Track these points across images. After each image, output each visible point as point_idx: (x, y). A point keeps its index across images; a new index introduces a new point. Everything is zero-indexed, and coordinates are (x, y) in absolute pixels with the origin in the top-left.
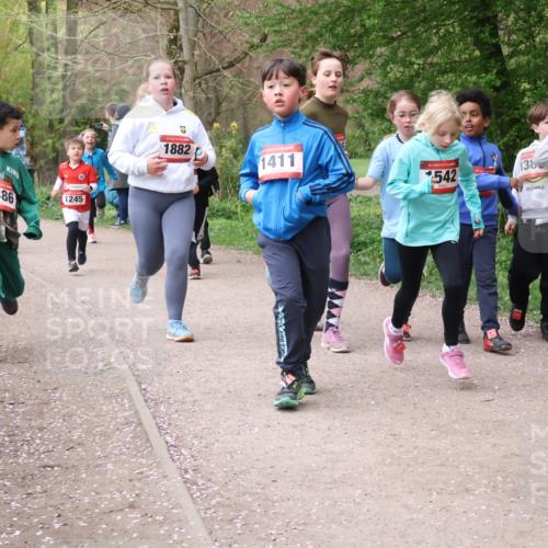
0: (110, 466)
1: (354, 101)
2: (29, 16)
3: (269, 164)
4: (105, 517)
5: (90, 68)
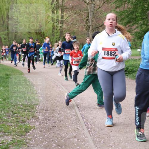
0: (70, 127)
1: (133, 35)
2: (52, 15)
4: (68, 139)
5: (66, 27)
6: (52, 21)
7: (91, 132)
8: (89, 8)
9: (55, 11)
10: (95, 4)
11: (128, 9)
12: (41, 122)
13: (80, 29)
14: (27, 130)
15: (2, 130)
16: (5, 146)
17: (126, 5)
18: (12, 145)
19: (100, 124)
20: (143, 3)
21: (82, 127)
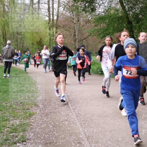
2: (49, 31)
4: (61, 122)
6: (49, 36)
7: (78, 116)
8: (75, 26)
9: (52, 29)
10: (79, 24)
11: (103, 27)
12: (41, 109)
13: (69, 41)
14: (30, 115)
16: (14, 127)
17: (102, 25)
18: (20, 127)
19: (85, 111)
20: (114, 23)
21: (72, 113)
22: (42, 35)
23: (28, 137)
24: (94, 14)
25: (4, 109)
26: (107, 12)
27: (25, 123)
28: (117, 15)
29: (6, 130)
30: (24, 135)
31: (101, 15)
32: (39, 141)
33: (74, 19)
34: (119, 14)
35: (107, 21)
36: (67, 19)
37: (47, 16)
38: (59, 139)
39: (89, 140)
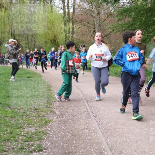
0: (82, 120)
2: (64, 27)
3: (131, 57)
4: (81, 131)
5: (77, 37)
6: (65, 32)
7: (99, 124)
8: (95, 21)
9: (67, 24)
10: (100, 18)
11: (128, 22)
12: (58, 116)
13: (88, 38)
14: (47, 123)
15: (26, 123)
16: (29, 135)
17: (127, 19)
18: (35, 135)
19: (107, 118)
20: (141, 17)
21: (92, 120)
22: (56, 32)
23: (45, 146)
24: (117, 5)
25: (17, 116)
26: (132, 3)
27: (40, 131)
28: (145, 7)
29: (20, 138)
30: (41, 143)
31: (126, 7)
32: (57, 151)
33: (93, 12)
34: (148, 5)
35: (133, 14)
36: (85, 12)
37: (62, 9)
38: (78, 149)
39: (112, 150)
